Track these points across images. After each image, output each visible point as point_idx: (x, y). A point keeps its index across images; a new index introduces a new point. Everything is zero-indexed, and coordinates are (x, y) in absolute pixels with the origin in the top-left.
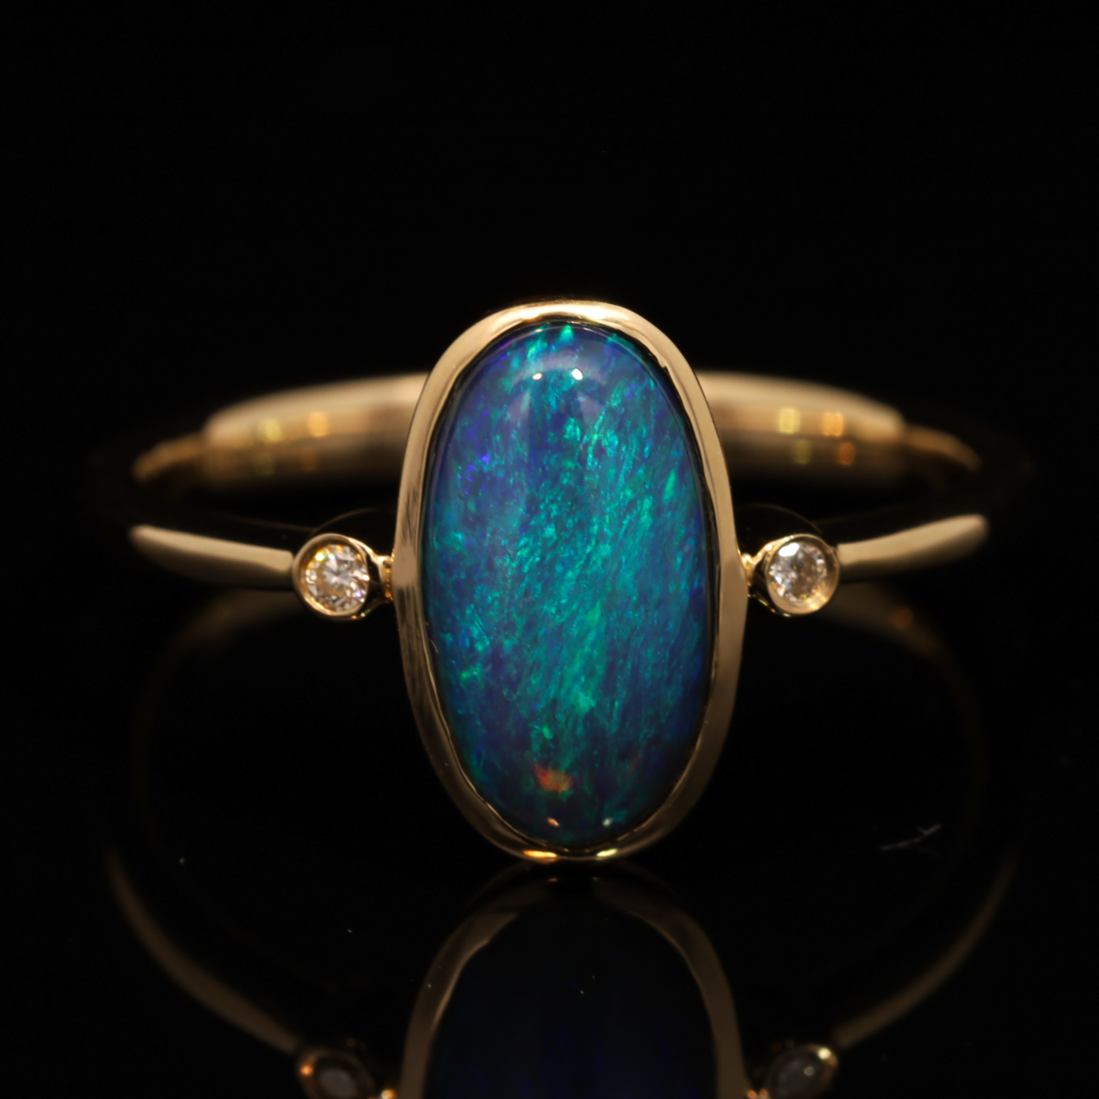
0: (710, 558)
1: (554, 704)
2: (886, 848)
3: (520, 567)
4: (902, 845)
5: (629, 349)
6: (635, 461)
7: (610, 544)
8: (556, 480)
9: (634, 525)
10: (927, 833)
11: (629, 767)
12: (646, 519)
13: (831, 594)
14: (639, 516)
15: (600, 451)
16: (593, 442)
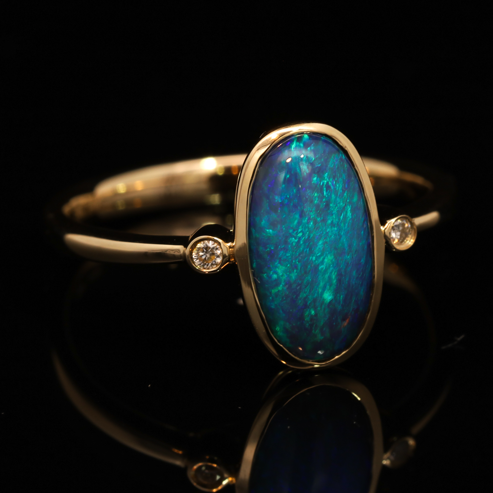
0: (371, 229)
1: (315, 300)
2: (444, 348)
3: (299, 241)
4: (450, 345)
5: (330, 141)
6: (342, 190)
7: (336, 227)
8: (312, 202)
9: (345, 217)
10: (459, 339)
11: (345, 323)
12: (349, 214)
13: (415, 238)
14: (346, 214)
15: (328, 187)
16: (325, 184)
